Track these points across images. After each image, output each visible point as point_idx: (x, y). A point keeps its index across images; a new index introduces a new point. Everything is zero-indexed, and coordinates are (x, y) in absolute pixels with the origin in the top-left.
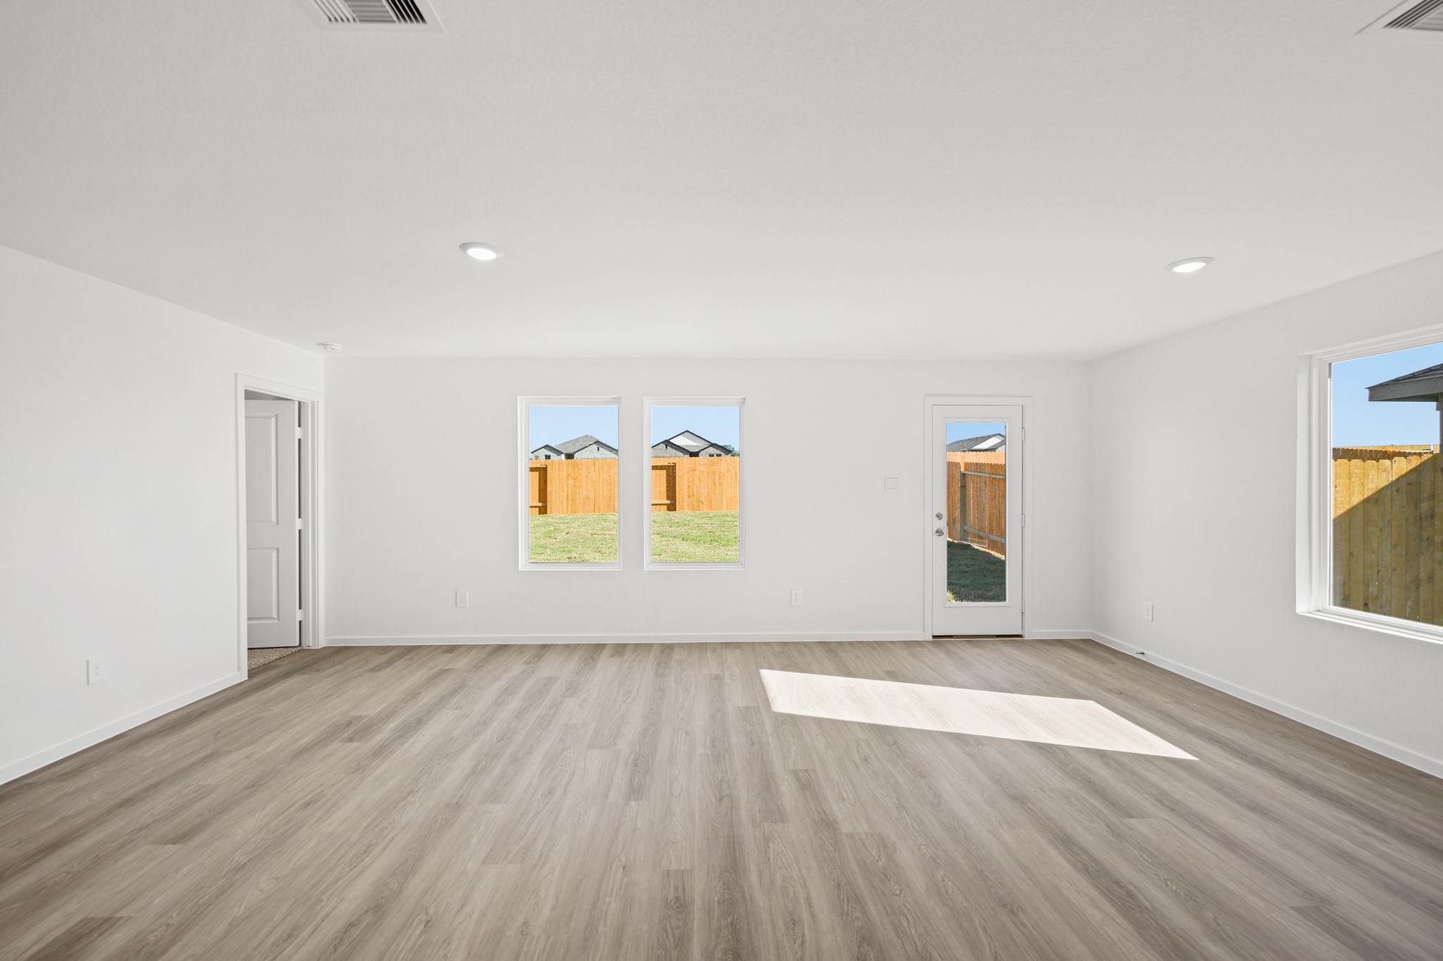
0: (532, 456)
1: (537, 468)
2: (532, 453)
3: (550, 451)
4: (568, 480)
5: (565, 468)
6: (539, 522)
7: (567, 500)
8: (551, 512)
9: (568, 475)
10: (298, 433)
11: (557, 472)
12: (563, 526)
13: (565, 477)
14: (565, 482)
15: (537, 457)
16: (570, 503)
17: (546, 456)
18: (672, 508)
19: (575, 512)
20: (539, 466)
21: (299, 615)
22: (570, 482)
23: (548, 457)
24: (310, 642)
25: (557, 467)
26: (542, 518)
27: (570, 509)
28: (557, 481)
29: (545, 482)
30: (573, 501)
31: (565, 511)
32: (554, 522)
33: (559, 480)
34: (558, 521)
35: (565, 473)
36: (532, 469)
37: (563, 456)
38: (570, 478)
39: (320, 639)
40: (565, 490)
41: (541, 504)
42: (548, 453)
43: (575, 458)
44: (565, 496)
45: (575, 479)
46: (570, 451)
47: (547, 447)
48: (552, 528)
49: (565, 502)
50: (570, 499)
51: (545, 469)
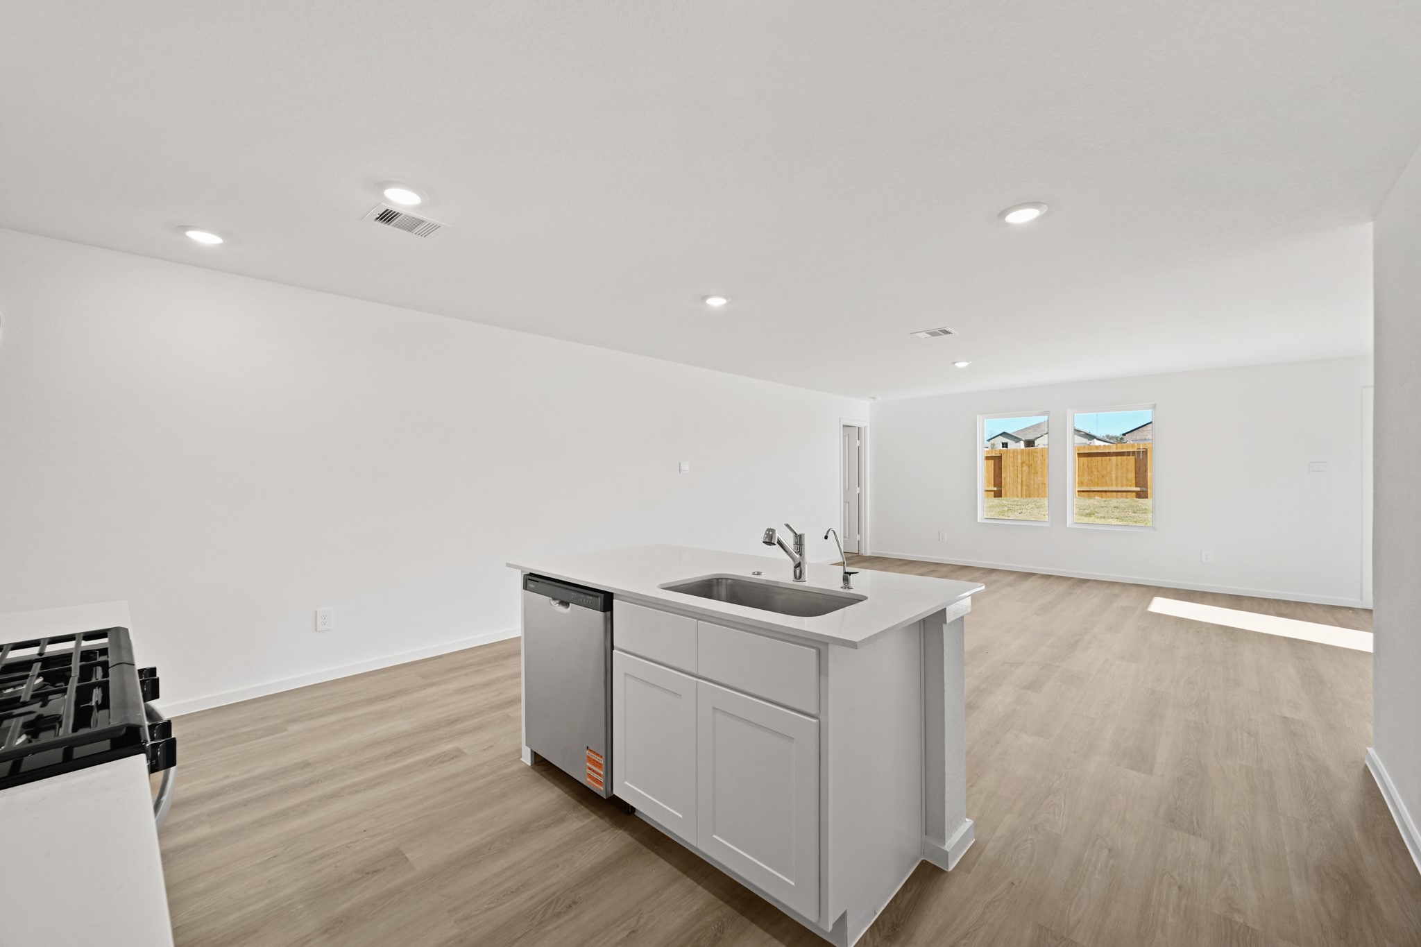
0: (988, 444)
1: (992, 456)
2: (989, 441)
3: (1007, 438)
4: (1022, 467)
5: (1019, 457)
6: (994, 503)
7: (1022, 485)
8: (1006, 496)
9: (1023, 463)
10: (858, 443)
11: (1012, 460)
12: (1017, 508)
13: (1019, 465)
14: (1019, 469)
15: (993, 445)
16: (1024, 488)
17: (1003, 444)
18: (1142, 495)
19: (1030, 497)
20: (994, 455)
21: (858, 537)
22: (1024, 468)
23: (1005, 445)
24: (863, 552)
25: (1012, 455)
26: (997, 501)
27: (1024, 493)
28: (1011, 468)
29: (1000, 468)
30: (1027, 485)
31: (1020, 495)
32: (1008, 504)
33: (1013, 466)
34: (1012, 503)
35: (1020, 461)
36: (988, 458)
37: (1022, 443)
38: (1024, 465)
39: (868, 551)
40: (1020, 476)
41: (995, 489)
42: (1005, 440)
43: (1036, 445)
44: (1020, 481)
45: (1030, 466)
46: (1030, 437)
47: (1004, 434)
48: (1006, 509)
49: (1019, 487)
50: (1024, 484)
51: (1000, 458)
